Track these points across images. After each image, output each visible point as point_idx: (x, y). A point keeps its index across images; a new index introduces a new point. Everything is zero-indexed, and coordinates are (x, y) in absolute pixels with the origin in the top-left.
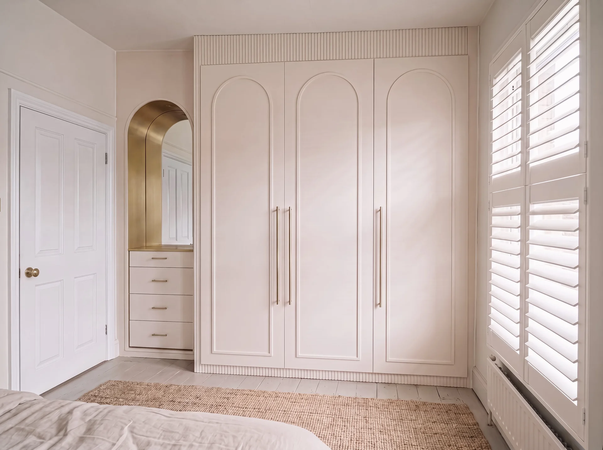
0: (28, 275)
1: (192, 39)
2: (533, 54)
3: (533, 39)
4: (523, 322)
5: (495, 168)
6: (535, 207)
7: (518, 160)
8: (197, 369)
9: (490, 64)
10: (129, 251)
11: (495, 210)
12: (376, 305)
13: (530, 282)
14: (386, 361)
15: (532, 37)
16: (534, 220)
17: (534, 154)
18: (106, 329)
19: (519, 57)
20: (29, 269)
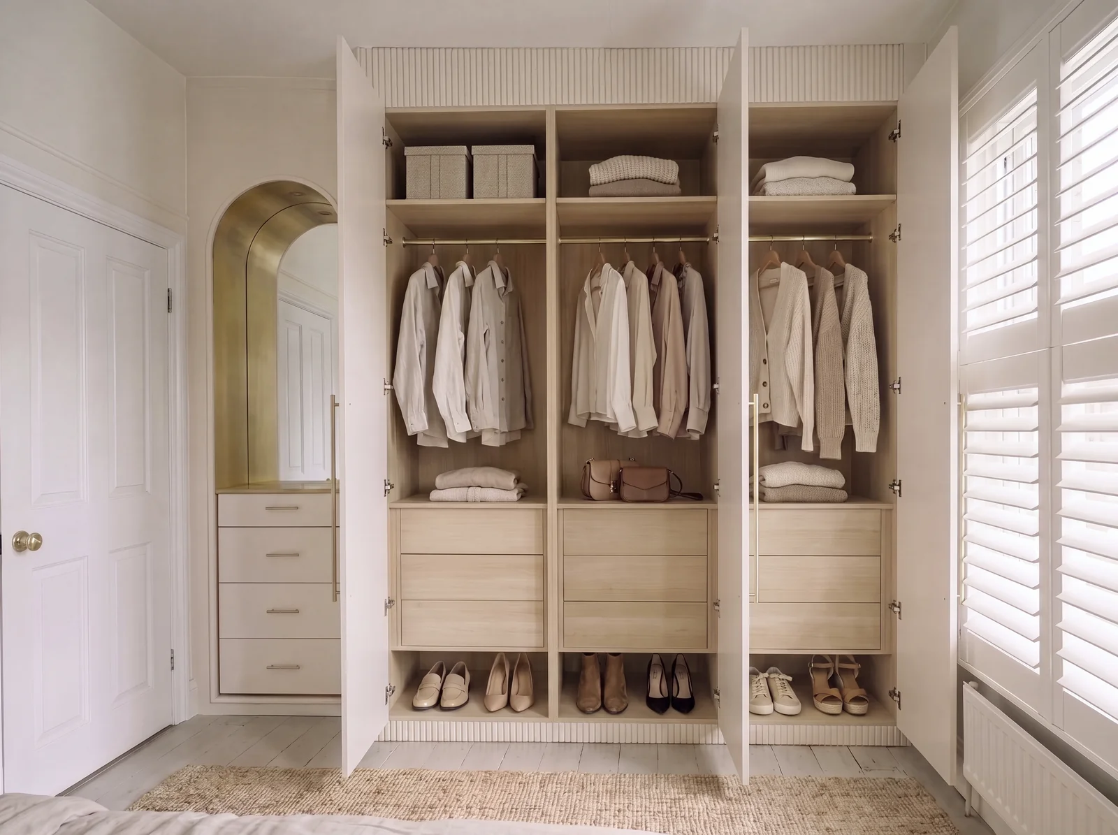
0: (19, 546)
2: (1067, 91)
3: (1065, 60)
4: (1050, 611)
6: (1071, 388)
7: (1030, 299)
10: (217, 494)
11: (975, 398)
16: (1071, 414)
17: (1068, 287)
18: (172, 658)
19: (1033, 96)
20: (23, 534)
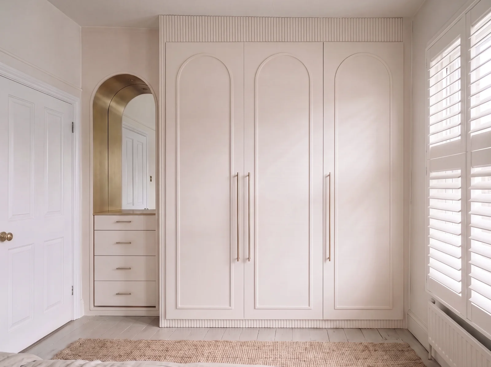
0: (2, 239)
1: (157, 18)
2: (474, 39)
3: (473, 26)
4: (466, 269)
5: (433, 139)
6: (475, 170)
7: (458, 130)
8: (163, 323)
9: (426, 49)
10: (94, 215)
11: (433, 174)
12: (326, 260)
13: (472, 234)
14: (335, 309)
15: (473, 24)
16: (475, 181)
17: (474, 125)
18: (72, 290)
19: (458, 42)
20: (4, 233)
